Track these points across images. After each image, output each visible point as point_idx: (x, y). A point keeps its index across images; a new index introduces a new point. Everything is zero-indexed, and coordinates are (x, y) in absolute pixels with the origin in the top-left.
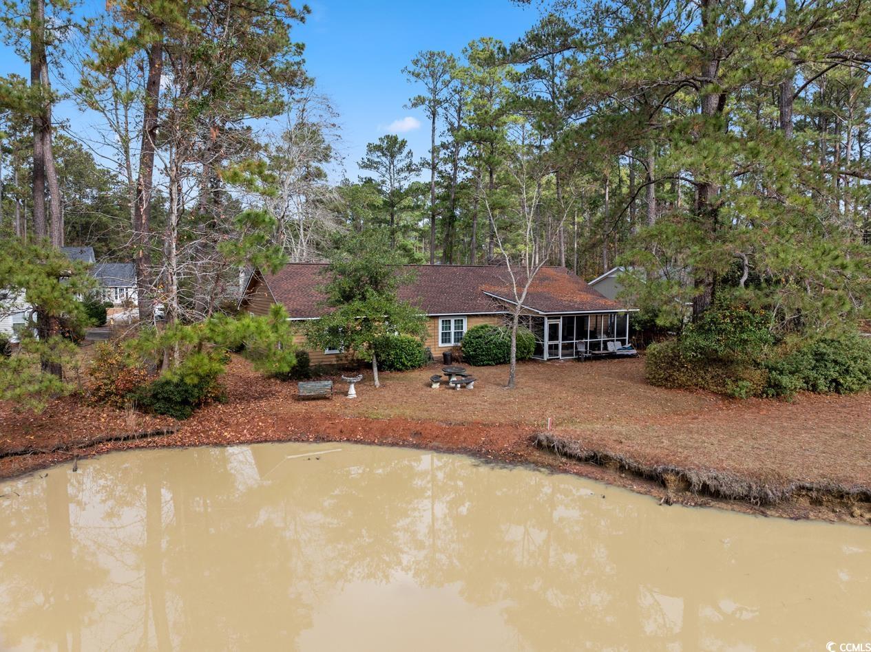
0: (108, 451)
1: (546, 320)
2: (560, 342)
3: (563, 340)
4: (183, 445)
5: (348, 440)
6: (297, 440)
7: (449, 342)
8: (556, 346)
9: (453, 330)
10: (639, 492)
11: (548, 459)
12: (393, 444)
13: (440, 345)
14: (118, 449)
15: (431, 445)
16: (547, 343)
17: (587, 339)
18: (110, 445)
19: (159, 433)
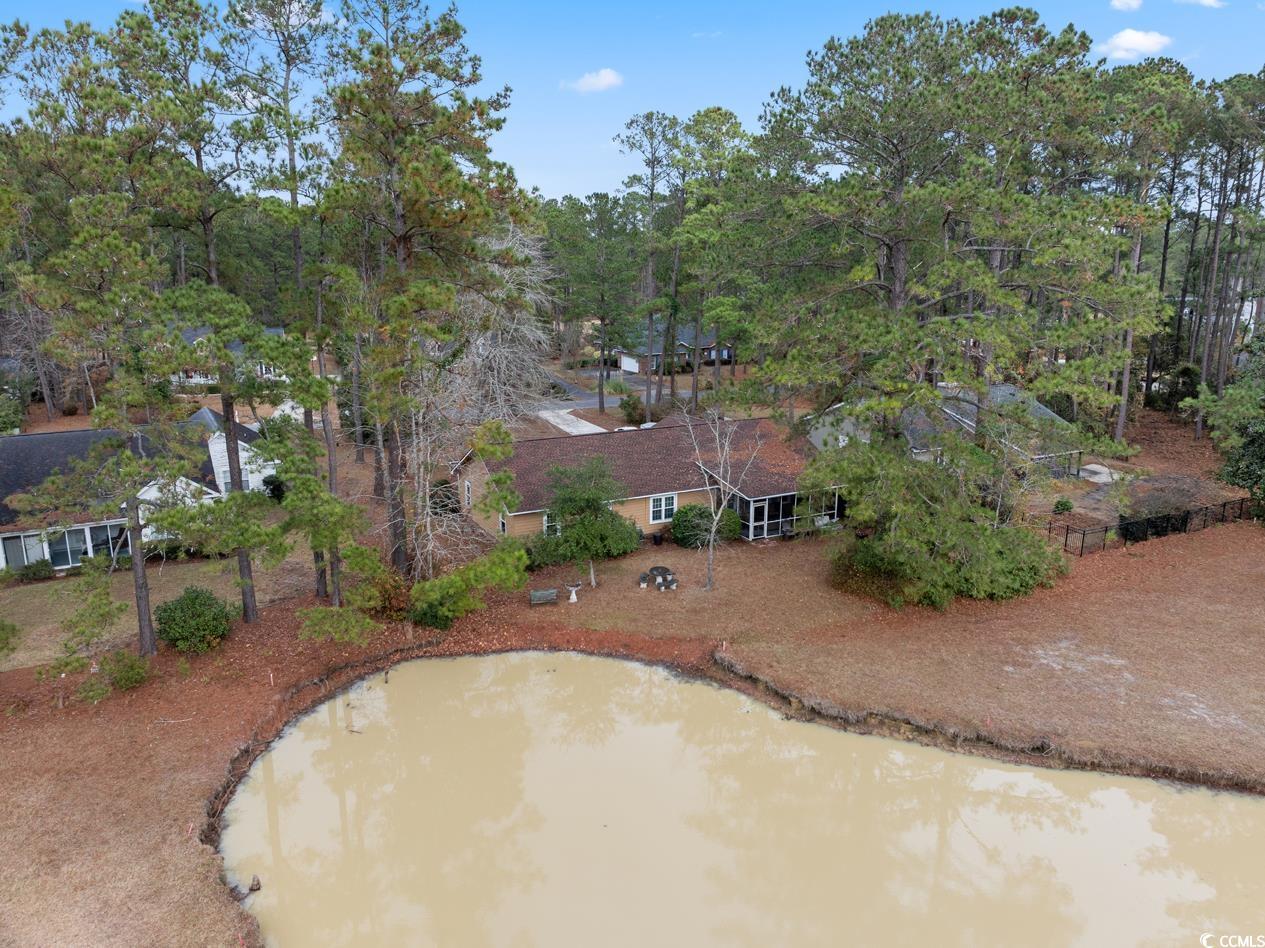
0: (398, 662)
1: (752, 503)
2: (765, 523)
3: (769, 520)
4: (451, 655)
5: (574, 650)
6: (535, 649)
7: (660, 518)
8: (762, 527)
9: (663, 508)
10: (773, 708)
11: (720, 675)
12: (609, 655)
13: (651, 522)
14: (406, 659)
15: (637, 656)
16: (752, 524)
17: (792, 516)
18: (398, 656)
19: (430, 643)
